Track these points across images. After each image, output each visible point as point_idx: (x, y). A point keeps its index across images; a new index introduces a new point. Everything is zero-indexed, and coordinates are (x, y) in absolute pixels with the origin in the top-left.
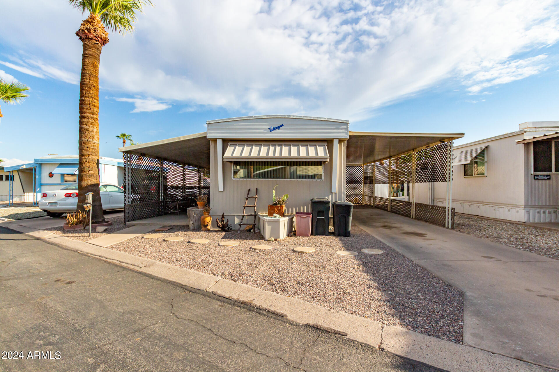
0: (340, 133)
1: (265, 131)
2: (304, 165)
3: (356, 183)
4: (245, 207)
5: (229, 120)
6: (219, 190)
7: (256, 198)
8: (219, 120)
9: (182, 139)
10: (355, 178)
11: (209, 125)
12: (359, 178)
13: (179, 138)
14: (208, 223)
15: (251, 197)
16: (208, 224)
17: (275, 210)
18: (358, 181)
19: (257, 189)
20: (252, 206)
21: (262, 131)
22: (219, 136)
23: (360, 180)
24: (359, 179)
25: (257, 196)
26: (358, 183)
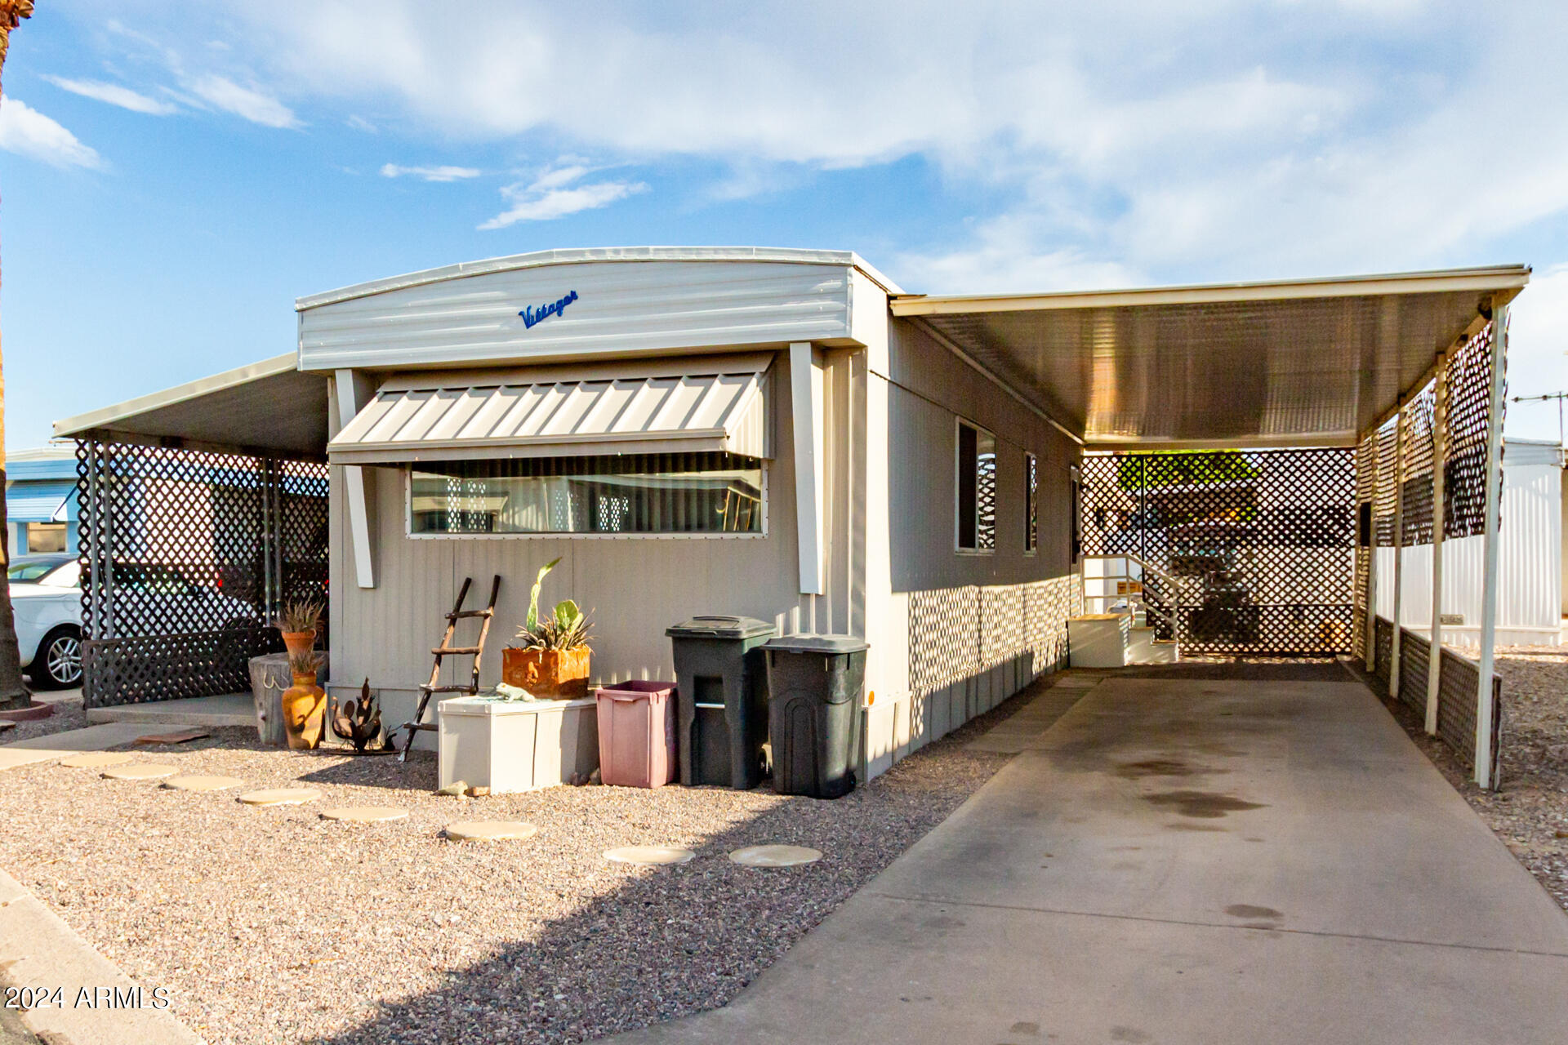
0: (815, 313)
1: (506, 328)
2: (682, 466)
3: (1315, 541)
4: (439, 657)
5: (375, 291)
6: (362, 585)
7: (486, 616)
8: (336, 293)
9: (253, 376)
10: (1309, 517)
11: (305, 313)
12: (1337, 511)
13: (244, 373)
14: (305, 718)
15: (472, 614)
16: (307, 723)
17: (526, 666)
18: (1326, 531)
19: (498, 579)
20: (462, 649)
21: (496, 326)
22: (340, 360)
23: (1342, 527)
24: (1336, 522)
25: (490, 611)
26: (1326, 541)
